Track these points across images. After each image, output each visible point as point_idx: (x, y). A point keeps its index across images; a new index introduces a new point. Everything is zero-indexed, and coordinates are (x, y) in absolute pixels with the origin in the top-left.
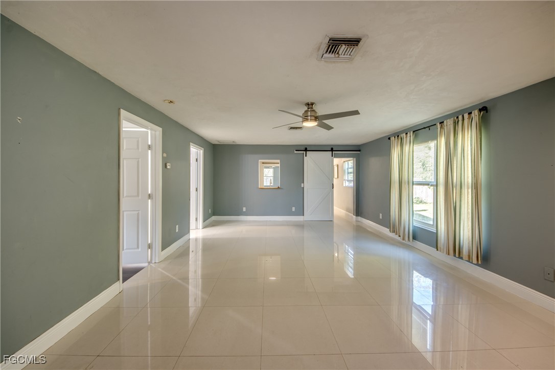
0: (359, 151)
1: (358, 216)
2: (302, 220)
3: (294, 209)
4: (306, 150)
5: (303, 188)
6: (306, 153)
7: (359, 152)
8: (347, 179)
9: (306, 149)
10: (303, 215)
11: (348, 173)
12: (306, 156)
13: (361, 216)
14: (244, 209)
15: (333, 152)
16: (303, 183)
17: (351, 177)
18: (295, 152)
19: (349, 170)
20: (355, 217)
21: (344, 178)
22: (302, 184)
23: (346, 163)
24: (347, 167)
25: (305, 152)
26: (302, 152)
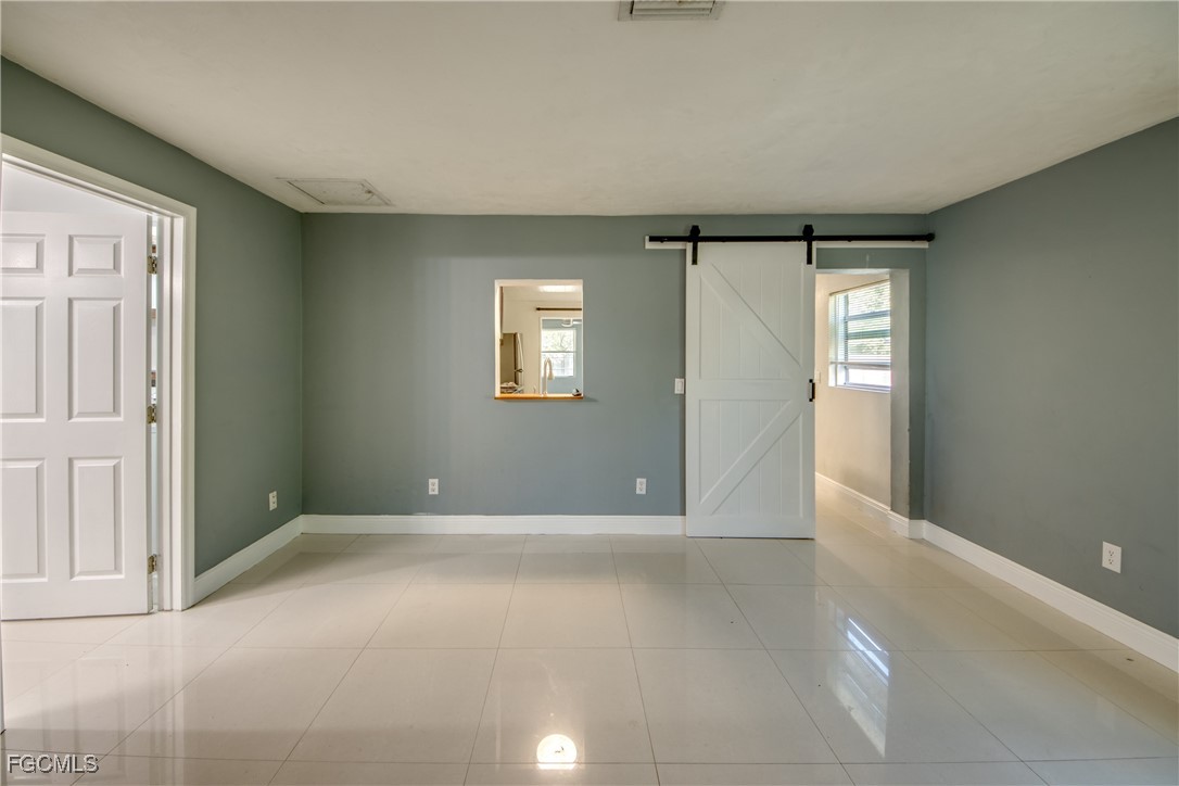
0: (929, 237)
1: (922, 517)
2: (677, 531)
3: (641, 486)
4: (695, 236)
5: (683, 396)
6: (695, 249)
7: (924, 245)
8: (841, 358)
9: (695, 230)
10: (683, 513)
11: (847, 337)
12: (695, 262)
13: (934, 520)
14: (433, 486)
15: (815, 244)
16: (683, 376)
17: (882, 350)
18: (649, 246)
19: (850, 324)
20: (907, 520)
21: (832, 356)
22: (678, 382)
23: (841, 297)
24: (841, 315)
25: (689, 246)
26: (678, 246)
